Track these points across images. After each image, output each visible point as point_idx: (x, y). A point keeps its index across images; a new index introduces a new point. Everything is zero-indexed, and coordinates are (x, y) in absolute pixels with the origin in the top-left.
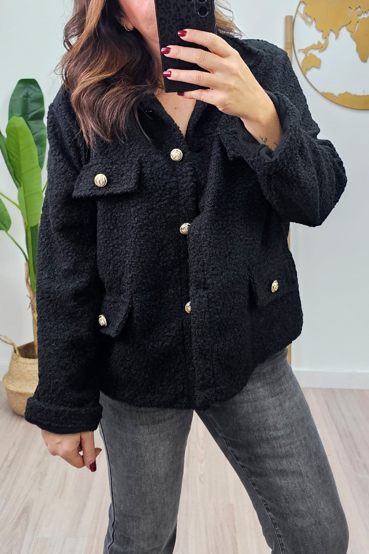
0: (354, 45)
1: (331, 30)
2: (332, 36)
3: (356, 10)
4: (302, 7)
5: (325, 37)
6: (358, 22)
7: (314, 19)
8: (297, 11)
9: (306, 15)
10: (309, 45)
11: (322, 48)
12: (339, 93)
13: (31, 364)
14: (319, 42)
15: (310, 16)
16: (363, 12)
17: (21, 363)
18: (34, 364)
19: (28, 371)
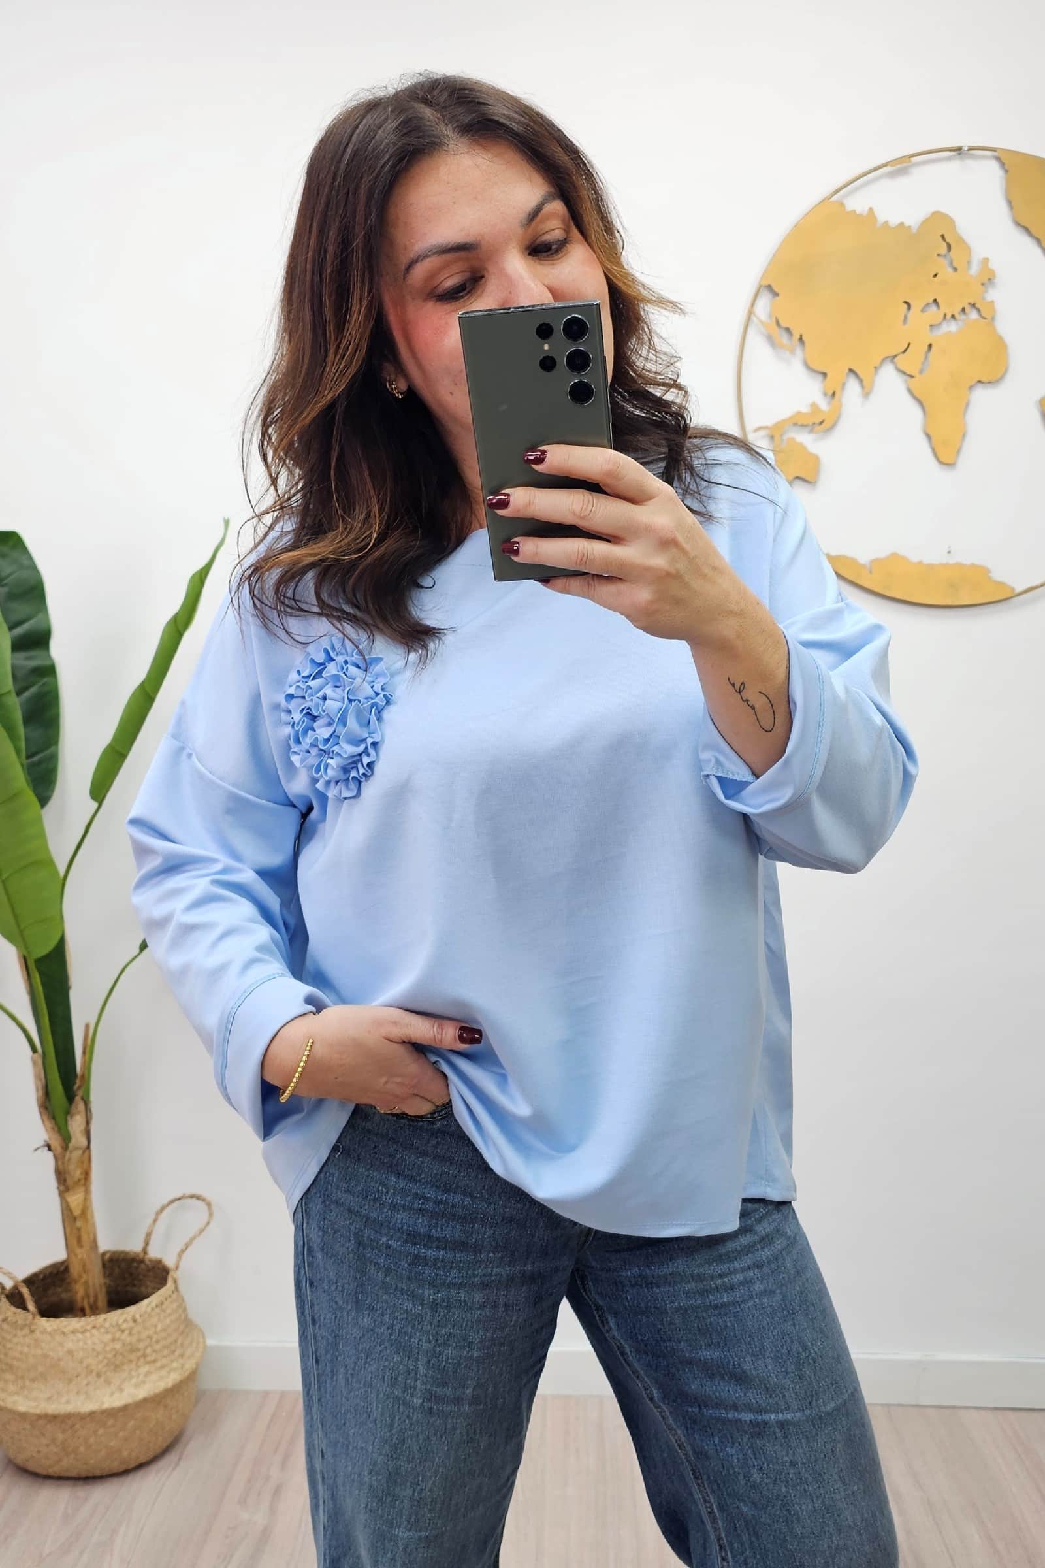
1: (850, 373)
2: (853, 389)
3: (929, 311)
5: (833, 394)
6: (930, 346)
7: (800, 339)
8: (750, 314)
9: (778, 329)
10: (785, 413)
11: (821, 423)
12: (872, 559)
13: (74, 1331)
14: (814, 407)
15: (788, 331)
16: (945, 315)
17: (44, 1332)
18: (85, 1331)
19: (70, 1352)
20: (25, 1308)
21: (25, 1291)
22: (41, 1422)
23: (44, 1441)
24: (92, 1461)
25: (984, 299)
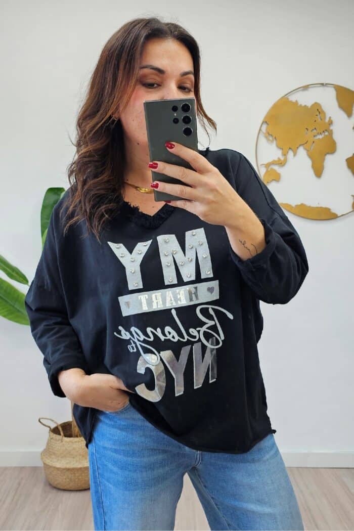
0: (309, 162)
1: (290, 148)
2: (291, 153)
3: (313, 131)
4: (264, 127)
5: (285, 155)
6: (314, 142)
7: (275, 138)
8: (260, 130)
9: (269, 135)
10: (270, 160)
11: (282, 163)
12: (296, 204)
13: (76, 442)
14: (279, 158)
15: (271, 135)
16: (318, 133)
17: (66, 442)
18: (79, 442)
19: (74, 449)
20: (60, 434)
21: (60, 429)
22: (65, 471)
23: (64, 477)
24: (79, 485)
25: (329, 129)
